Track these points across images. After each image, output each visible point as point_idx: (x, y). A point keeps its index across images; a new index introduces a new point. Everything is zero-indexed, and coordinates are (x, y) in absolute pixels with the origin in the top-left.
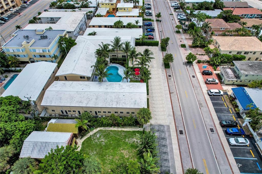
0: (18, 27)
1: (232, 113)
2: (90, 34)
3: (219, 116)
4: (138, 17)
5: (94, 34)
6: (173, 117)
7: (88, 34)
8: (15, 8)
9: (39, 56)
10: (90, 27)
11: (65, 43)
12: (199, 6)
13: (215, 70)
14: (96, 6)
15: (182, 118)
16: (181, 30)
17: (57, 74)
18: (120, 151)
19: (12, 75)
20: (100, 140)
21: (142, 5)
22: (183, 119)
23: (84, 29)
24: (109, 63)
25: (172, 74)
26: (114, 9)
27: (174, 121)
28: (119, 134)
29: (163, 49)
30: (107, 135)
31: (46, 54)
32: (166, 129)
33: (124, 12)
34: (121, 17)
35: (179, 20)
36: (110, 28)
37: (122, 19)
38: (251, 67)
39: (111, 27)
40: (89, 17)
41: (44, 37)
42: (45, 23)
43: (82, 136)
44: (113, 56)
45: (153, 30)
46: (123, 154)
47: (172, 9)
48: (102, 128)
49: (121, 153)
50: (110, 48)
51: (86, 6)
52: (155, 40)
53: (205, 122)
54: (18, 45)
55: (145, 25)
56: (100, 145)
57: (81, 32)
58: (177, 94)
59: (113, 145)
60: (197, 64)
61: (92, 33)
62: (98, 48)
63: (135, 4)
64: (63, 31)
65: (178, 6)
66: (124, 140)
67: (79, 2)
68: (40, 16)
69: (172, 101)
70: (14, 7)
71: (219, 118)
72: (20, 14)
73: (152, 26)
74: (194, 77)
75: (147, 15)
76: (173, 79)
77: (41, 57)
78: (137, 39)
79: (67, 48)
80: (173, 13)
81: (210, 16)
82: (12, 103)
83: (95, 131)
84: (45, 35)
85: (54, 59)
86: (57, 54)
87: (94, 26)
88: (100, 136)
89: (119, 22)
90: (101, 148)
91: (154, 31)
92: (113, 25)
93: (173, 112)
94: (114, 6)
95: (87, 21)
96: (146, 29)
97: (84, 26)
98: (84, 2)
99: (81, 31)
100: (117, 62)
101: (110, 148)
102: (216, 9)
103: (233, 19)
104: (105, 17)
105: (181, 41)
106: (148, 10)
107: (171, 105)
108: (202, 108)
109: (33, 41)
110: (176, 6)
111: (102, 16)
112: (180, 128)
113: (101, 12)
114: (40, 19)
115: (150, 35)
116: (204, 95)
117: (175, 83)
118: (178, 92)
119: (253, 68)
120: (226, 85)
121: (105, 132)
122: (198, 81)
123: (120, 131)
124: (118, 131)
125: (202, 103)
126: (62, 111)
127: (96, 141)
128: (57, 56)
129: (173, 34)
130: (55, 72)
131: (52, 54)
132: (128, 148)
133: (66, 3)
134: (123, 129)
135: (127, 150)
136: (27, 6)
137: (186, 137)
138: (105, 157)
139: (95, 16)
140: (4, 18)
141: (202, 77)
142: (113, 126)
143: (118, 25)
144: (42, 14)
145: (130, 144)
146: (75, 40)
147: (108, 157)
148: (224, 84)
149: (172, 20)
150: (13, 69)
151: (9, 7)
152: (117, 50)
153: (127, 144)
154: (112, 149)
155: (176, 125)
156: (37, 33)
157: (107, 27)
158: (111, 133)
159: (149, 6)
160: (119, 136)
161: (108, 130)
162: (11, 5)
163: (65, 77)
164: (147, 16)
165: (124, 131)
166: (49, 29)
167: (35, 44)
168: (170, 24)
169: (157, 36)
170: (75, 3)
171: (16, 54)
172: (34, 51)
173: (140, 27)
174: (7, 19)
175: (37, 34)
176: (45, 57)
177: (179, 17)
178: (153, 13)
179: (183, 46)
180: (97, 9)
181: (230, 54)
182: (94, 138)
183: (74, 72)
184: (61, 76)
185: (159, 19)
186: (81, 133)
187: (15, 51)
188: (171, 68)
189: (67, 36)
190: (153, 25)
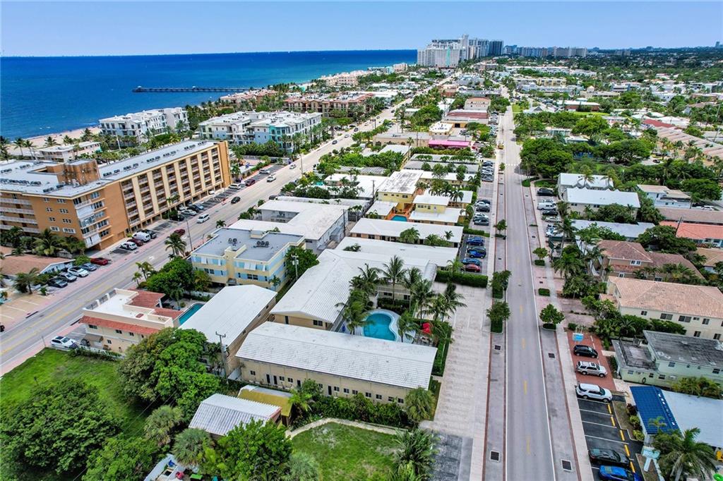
0: (221, 223)
1: (623, 439)
2: (348, 249)
3: (590, 440)
4: (456, 225)
5: (356, 249)
6: (484, 426)
7: (344, 247)
8: (220, 190)
9: (246, 276)
10: (351, 235)
11: (297, 259)
12: (602, 213)
13: (607, 349)
14: (372, 197)
15: (505, 429)
16: (547, 259)
17: (273, 311)
18: (361, 465)
19: (192, 304)
20: (327, 440)
21: (470, 202)
22: (505, 432)
23: (339, 238)
24: (375, 306)
25: (503, 344)
26: (407, 206)
27: (484, 432)
28: (367, 435)
29: (498, 292)
30: (342, 433)
31: (260, 274)
32: (463, 444)
33: (427, 212)
34: (419, 222)
35: (548, 239)
36: (392, 241)
37: (417, 227)
38: (686, 347)
39: (395, 239)
40: (353, 217)
41: (262, 244)
42: (266, 220)
43: (296, 427)
44: (385, 294)
45: (483, 254)
46: (365, 471)
47: (539, 214)
48: (335, 420)
49: (362, 469)
50: (381, 276)
51: (351, 196)
52: (483, 274)
53: (555, 447)
54: (217, 253)
55: (467, 243)
56: (326, 447)
57: (333, 243)
58: (505, 383)
59: (350, 452)
60: (566, 333)
61: (352, 248)
62: (358, 274)
63: (453, 198)
64: (298, 238)
65: (555, 209)
66: (372, 448)
67: (339, 187)
68: (261, 207)
69: (490, 395)
70: (217, 187)
71: (590, 445)
72: (225, 202)
73: (482, 245)
74: (551, 356)
75: (477, 222)
76: (503, 355)
77: (249, 278)
78: (442, 268)
79: (299, 269)
80: (540, 222)
81: (621, 235)
82: (195, 340)
83: (321, 422)
84: (265, 241)
85: (272, 284)
86: (280, 276)
87: (359, 235)
88: (329, 433)
89: (412, 232)
90: (326, 453)
91: (484, 257)
92: (399, 236)
93: (487, 416)
94: (407, 201)
95: (347, 224)
96: (468, 251)
97: (341, 233)
98: (349, 187)
99: (333, 240)
100: (392, 306)
101: (341, 457)
102: (640, 222)
103: (675, 246)
104: (386, 219)
105: (541, 282)
106: (481, 213)
107: (486, 403)
108: (554, 419)
109: (243, 248)
110: (547, 208)
111: (380, 217)
112: (494, 448)
113: (380, 209)
114: (259, 212)
115: (473, 263)
116: (565, 393)
117: (505, 362)
118: (507, 381)
119: (690, 350)
120: (625, 381)
121: (340, 428)
122: (559, 366)
123: (370, 431)
124: (366, 430)
125: (557, 409)
126: (268, 376)
127: (320, 439)
128: (278, 279)
129: (528, 265)
130: (269, 307)
131: (270, 275)
132: (377, 463)
133: (313, 186)
134: (376, 429)
135: (376, 466)
136: (240, 187)
137: (504, 467)
138: (330, 470)
139: (367, 217)
140: (196, 207)
141: (571, 359)
142: (357, 419)
143: (409, 238)
144: (265, 204)
145: (384, 457)
146: (316, 257)
147: (337, 470)
148: (621, 379)
149: (534, 237)
150: (196, 293)
151: (209, 187)
152: (394, 283)
153: (376, 456)
154: (346, 459)
155: (488, 440)
156: (252, 236)
157: (386, 238)
158: (350, 430)
159: (487, 205)
160: (366, 440)
161: (345, 426)
162: (214, 184)
163: (287, 317)
164: (478, 224)
165: (376, 432)
166: (274, 231)
167: (245, 255)
168: (526, 245)
169: (488, 267)
170: (331, 187)
171: (209, 268)
172: (240, 266)
173: (456, 245)
174: (201, 207)
175: (252, 238)
176: (257, 279)
177: (549, 233)
178: (492, 219)
179: (544, 292)
180: (372, 203)
181: (643, 317)
182: (318, 434)
183: (304, 311)
184: (279, 315)
185: (502, 232)
186: (294, 420)
187: (210, 262)
188: (505, 332)
189: (304, 247)
190: (485, 243)
